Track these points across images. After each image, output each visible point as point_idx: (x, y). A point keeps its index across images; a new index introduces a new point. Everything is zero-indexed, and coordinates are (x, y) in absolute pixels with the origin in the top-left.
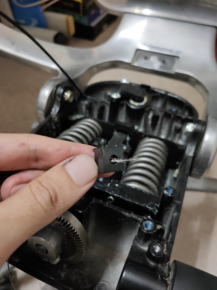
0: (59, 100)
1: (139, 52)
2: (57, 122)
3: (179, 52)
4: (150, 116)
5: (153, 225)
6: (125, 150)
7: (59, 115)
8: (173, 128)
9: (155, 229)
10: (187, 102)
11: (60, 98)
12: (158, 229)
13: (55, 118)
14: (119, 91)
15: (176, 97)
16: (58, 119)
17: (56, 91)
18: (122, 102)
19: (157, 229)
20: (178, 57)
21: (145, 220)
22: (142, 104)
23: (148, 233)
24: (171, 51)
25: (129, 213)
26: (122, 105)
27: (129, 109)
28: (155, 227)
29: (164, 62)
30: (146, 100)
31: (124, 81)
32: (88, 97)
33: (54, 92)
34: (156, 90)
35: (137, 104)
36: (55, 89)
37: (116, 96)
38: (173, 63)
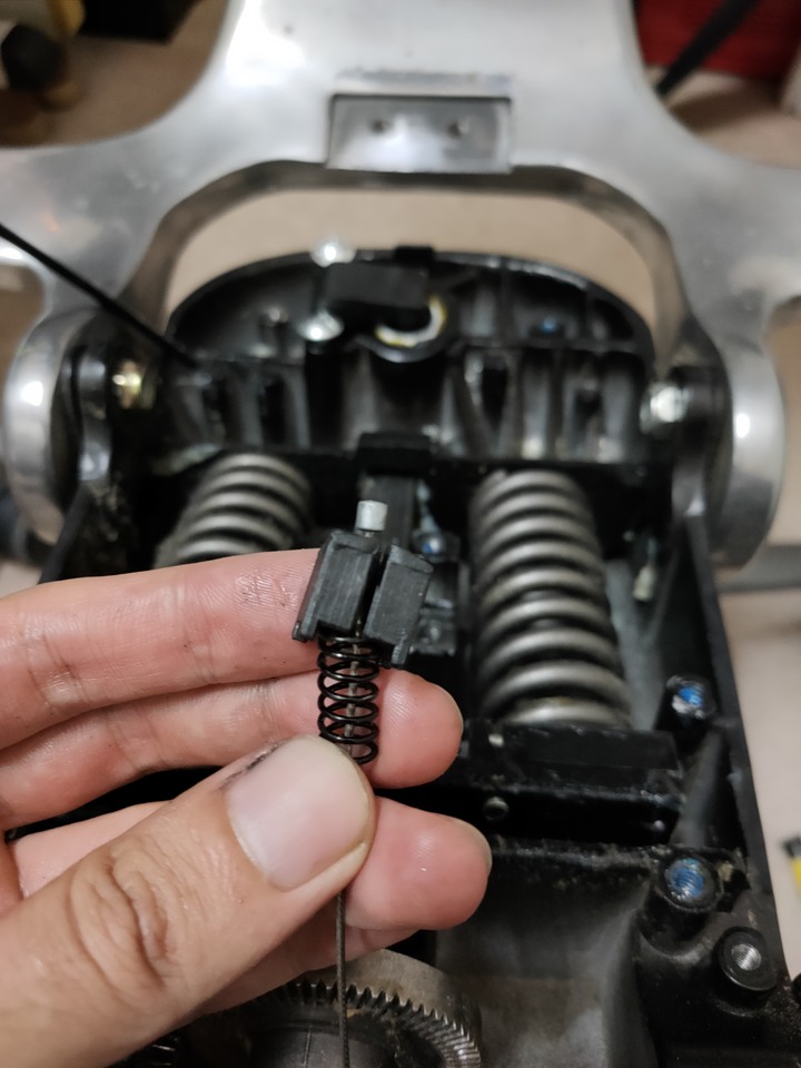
0: (100, 414)
1: (341, 106)
2: (120, 509)
3: (502, 79)
4: (473, 374)
5: (706, 873)
6: (440, 554)
7: (119, 475)
8: (569, 400)
9: (717, 889)
10: (595, 287)
11: (99, 406)
12: (727, 879)
13: (104, 497)
14: (323, 303)
15: (542, 271)
16: (119, 495)
17: (74, 378)
18: (349, 347)
19: (725, 883)
20: (506, 101)
21: (667, 862)
22: (431, 332)
23: (702, 910)
24: (471, 78)
25: (601, 852)
26: (353, 358)
27: (382, 368)
28: (715, 875)
29: (454, 131)
30: (437, 314)
31: (330, 254)
32: (202, 355)
33: (66, 388)
34: (460, 261)
35: (409, 340)
36: (68, 371)
37: (320, 329)
38: (491, 128)
